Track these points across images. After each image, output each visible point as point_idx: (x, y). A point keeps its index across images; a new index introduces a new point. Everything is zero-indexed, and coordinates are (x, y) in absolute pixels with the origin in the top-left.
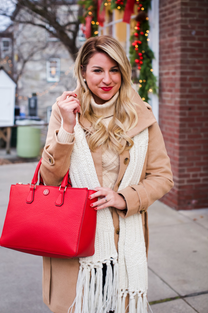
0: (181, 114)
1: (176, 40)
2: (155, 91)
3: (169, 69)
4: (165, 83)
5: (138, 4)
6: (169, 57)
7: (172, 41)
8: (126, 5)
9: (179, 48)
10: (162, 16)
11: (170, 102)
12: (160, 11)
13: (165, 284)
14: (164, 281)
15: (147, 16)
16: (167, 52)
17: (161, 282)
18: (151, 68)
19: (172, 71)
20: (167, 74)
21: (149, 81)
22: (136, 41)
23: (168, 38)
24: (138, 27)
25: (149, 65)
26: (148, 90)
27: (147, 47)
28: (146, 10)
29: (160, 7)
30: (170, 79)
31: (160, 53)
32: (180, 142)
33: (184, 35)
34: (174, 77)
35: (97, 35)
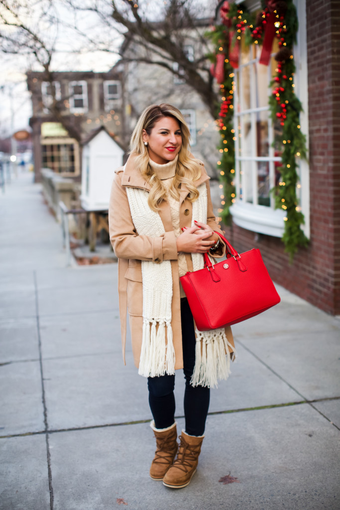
0: (335, 185)
1: (328, 86)
2: (303, 155)
3: (320, 125)
4: (316, 143)
5: (279, 38)
6: (320, 109)
7: (323, 87)
8: (264, 38)
9: (331, 95)
10: (310, 53)
11: (322, 168)
12: (309, 47)
13: (292, 390)
14: (291, 387)
15: (292, 54)
16: (318, 102)
17: (288, 387)
18: (298, 123)
19: (323, 127)
20: (318, 131)
21: (296, 142)
22: (276, 84)
23: (318, 83)
24: (280, 68)
25: (295, 120)
26: (295, 153)
27: (292, 95)
28: (290, 46)
29: (308, 41)
30: (322, 138)
31: (310, 103)
32: (335, 223)
33: (336, 79)
34: (325, 135)
35: (232, 79)
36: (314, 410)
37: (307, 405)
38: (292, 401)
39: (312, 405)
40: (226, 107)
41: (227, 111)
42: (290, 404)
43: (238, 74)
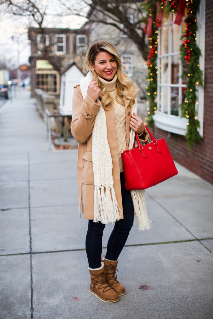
2: (201, 83)
3: (212, 65)
4: (209, 76)
5: (187, 8)
8: (178, 8)
10: (207, 19)
11: (212, 92)
12: (206, 14)
13: (188, 232)
14: (187, 230)
15: (196, 19)
16: (211, 50)
17: (186, 230)
18: (198, 63)
20: (211, 68)
21: (196, 75)
22: (185, 39)
23: (212, 38)
24: (187, 28)
25: (197, 61)
26: (195, 82)
27: (195, 45)
28: (195, 14)
29: (206, 11)
31: (206, 50)
35: (157, 34)
36: (202, 245)
37: (197, 242)
38: (188, 239)
39: (200, 242)
40: (153, 52)
41: (153, 55)
43: (161, 31)
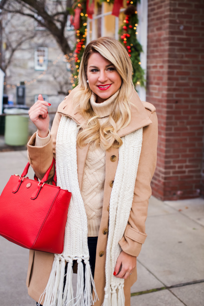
0: (168, 107)
1: (165, 34)
2: (142, 84)
3: (157, 63)
4: (152, 76)
6: (157, 51)
7: (160, 35)
9: (168, 42)
10: (151, 11)
11: (157, 94)
12: (149, 6)
13: (151, 275)
14: (150, 272)
15: (136, 10)
16: (155, 46)
17: (148, 272)
18: (139, 61)
19: (159, 65)
20: (155, 67)
21: (137, 74)
22: (124, 33)
23: (156, 32)
24: (127, 20)
25: (137, 58)
26: (136, 82)
27: (135, 40)
28: (135, 4)
30: (158, 72)
31: (148, 46)
32: (167, 135)
33: (172, 30)
34: (161, 70)
35: (86, 27)
40: (80, 46)
41: (81, 49)
42: (153, 291)
43: (91, 24)
